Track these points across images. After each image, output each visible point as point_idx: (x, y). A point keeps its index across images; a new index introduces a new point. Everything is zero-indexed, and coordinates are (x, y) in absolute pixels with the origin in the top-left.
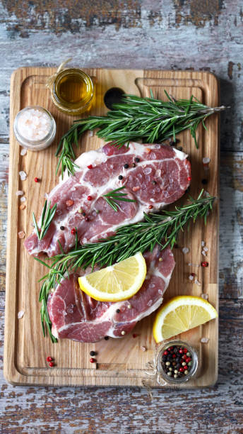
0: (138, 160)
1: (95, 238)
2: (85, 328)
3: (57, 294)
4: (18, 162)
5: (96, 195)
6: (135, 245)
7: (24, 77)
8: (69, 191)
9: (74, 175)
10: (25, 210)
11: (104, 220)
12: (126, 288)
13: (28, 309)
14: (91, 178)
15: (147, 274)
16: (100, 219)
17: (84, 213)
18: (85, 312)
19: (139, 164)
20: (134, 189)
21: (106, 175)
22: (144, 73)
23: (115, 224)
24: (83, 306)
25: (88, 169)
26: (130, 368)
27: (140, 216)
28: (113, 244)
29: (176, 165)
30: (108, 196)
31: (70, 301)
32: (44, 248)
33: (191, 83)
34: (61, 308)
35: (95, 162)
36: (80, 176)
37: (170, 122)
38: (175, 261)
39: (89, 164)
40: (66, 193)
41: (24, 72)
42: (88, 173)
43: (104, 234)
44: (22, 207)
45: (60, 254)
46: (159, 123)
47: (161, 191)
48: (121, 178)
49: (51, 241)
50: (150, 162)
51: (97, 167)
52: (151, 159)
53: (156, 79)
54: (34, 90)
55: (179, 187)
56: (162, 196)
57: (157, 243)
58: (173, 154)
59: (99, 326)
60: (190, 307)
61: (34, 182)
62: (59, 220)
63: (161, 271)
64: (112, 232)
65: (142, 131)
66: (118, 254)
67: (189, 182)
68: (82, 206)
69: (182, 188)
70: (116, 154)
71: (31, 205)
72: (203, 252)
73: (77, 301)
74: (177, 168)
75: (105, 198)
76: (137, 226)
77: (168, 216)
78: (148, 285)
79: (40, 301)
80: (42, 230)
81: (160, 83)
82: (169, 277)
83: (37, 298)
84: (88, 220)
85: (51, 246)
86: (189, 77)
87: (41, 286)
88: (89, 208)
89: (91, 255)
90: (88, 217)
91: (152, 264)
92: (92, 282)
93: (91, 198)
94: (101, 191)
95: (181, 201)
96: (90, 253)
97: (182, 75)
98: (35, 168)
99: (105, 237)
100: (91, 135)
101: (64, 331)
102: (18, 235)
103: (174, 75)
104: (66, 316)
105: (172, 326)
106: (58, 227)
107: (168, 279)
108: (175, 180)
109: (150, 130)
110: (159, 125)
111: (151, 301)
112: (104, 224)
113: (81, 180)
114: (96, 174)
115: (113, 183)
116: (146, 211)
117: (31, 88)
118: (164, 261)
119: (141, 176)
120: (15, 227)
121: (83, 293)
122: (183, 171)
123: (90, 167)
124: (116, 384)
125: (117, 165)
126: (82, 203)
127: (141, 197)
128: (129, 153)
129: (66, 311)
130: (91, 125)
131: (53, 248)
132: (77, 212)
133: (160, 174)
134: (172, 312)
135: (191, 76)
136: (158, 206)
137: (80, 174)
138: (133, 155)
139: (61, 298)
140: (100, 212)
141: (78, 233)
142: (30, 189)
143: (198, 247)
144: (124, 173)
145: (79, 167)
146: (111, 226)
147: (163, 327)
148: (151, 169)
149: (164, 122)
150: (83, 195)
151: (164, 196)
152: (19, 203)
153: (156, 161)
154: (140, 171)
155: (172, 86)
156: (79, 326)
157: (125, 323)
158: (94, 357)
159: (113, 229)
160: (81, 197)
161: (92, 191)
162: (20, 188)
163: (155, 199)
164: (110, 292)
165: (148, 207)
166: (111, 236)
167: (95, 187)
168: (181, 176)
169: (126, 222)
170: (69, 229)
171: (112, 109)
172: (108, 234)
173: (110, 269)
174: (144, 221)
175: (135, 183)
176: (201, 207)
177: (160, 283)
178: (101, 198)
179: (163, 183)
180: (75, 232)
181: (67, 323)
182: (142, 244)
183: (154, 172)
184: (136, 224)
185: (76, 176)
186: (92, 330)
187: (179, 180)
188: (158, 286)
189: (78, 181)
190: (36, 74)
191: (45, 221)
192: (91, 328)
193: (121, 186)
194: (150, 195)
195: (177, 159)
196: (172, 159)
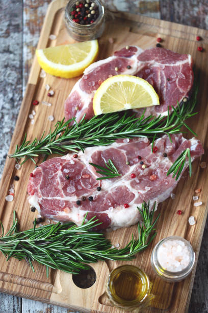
0: (79, 204)
2: (163, 59)
8: (152, 187)
9: (143, 201)
14: (128, 195)
16: (126, 157)
17: (142, 164)
18: (159, 75)
20: (87, 177)
22: (50, 297)
23: (113, 149)
24: (160, 80)
25: (130, 204)
28: (118, 132)
29: (41, 191)
33: (6, 277)
34: (181, 80)
39: (128, 209)
40: (155, 187)
42: (130, 201)
43: (126, 142)
47: (62, 170)
48: (99, 189)
50: (66, 198)
52: (65, 201)
53: (39, 289)
55: (43, 171)
56: (63, 165)
58: (42, 202)
64: (118, 142)
69: (40, 169)
74: (41, 188)
81: (36, 284)
86: (6, 283)
96: (143, 128)
97: (12, 287)
98: (178, 225)
99: (126, 140)
103: (21, 289)
108: (46, 177)
112: (124, 152)
113: (137, 195)
123: (127, 206)
127: (83, 168)
128: (85, 212)
132: (147, 166)
133: (59, 185)
135: (3, 284)
136: (68, 157)
137: (137, 202)
138: (81, 209)
145: (137, 208)
146: (118, 148)
148: (68, 191)
151: (61, 164)
153: (60, 198)
155: (25, 278)
156: (167, 63)
159: (115, 145)
163: (69, 163)
167: (125, 186)
172: (122, 142)
179: (58, 176)
183: (65, 188)
186: (156, 56)
189: (141, 195)
192: (157, 58)
195: (38, 197)
196: (45, 198)
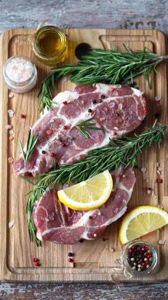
0: (104, 97)
1: (70, 160)
2: (64, 232)
3: (40, 205)
4: (7, 103)
5: (71, 125)
6: (103, 165)
7: (11, 36)
8: (48, 123)
9: (53, 110)
10: (13, 141)
11: (78, 146)
12: (96, 198)
13: (17, 220)
14: (66, 112)
15: (113, 187)
16: (74, 144)
17: (61, 139)
18: (63, 219)
19: (105, 100)
20: (101, 119)
21: (78, 109)
22: (107, 32)
23: (86, 148)
24: (62, 214)
25: (63, 105)
26: (101, 266)
27: (106, 142)
28: (85, 165)
29: (135, 101)
30: (80, 126)
31: (51, 211)
32: (29, 168)
33: (144, 39)
34: (44, 216)
35: (69, 99)
36: (57, 111)
37: (128, 68)
38: (136, 177)
39: (64, 101)
40: (46, 124)
41: (11, 33)
42: (63, 107)
43: (77, 157)
44: (11, 138)
45: (42, 173)
46: (120, 68)
47: (123, 121)
48: (90, 111)
49: (35, 163)
50: (114, 98)
52: (114, 96)
53: (116, 36)
54: (18, 46)
55: (137, 117)
56: (123, 125)
57: (121, 163)
58: (132, 92)
59: (75, 230)
60: (149, 214)
61: (20, 118)
62: (41, 146)
63: (125, 185)
64: (84, 155)
65: (106, 76)
66: (90, 172)
67: (145, 113)
68: (60, 134)
69: (140, 118)
70: (86, 92)
71: (18, 136)
72: (158, 171)
73: (56, 210)
74: (135, 103)
75: (78, 127)
76: (104, 149)
77: (129, 141)
78: (114, 196)
79: (27, 212)
80: (28, 154)
81: (119, 39)
82: (131, 190)
83: (24, 210)
84: (65, 146)
85: (35, 167)
86: (142, 34)
87: (27, 201)
88: (65, 136)
89: (67, 174)
90: (65, 143)
91: (117, 180)
92: (68, 195)
93: (66, 128)
94: (74, 122)
95: (139, 130)
96: (66, 172)
97: (137, 32)
98: (21, 107)
100: (65, 80)
101: (47, 234)
102: (8, 160)
103: (130, 32)
104: (48, 222)
105: (134, 230)
106: (40, 152)
107: (130, 191)
108: (133, 112)
109: (113, 75)
110: (120, 70)
111: (117, 209)
112: (77, 148)
113: (58, 114)
114: (70, 108)
115: (84, 116)
116: (111, 138)
117: (17, 45)
118: (127, 177)
119: (106, 109)
120: (5, 154)
121: (62, 204)
122: (140, 104)
123: (65, 103)
124: (90, 280)
125: (87, 102)
126: (60, 131)
127: (107, 126)
128: (96, 91)
129: (48, 218)
130: (65, 71)
131: (37, 169)
132: (56, 139)
133: (121, 107)
134: (134, 219)
135: (144, 33)
136: (121, 133)
137: (57, 109)
138: (99, 93)
139: (44, 208)
140: (74, 139)
141: (57, 156)
142: (17, 124)
143: (154, 167)
144: (93, 107)
145: (56, 103)
146: (83, 150)
147: (127, 231)
148: (114, 104)
149: (123, 67)
150: (60, 126)
151: (125, 125)
152: (9, 135)
153: (118, 97)
154: (105, 105)
155: (129, 41)
156: (59, 230)
157: (97, 227)
158: (71, 258)
159: (85, 152)
160: (58, 127)
161: (67, 122)
162: (9, 123)
163: (118, 127)
164: (83, 202)
165: (112, 134)
166: (83, 158)
167: (70, 118)
168: (139, 109)
169: (95, 147)
170: (49, 152)
171: (81, 60)
172: (81, 156)
173: (83, 183)
174: (110, 145)
175: (101, 115)
176: (155, 134)
177: (124, 195)
178: (75, 128)
179: (124, 115)
180: (54, 155)
181: (49, 228)
182: (109, 163)
183: (116, 106)
184: (104, 148)
185: (54, 110)
186: (70, 234)
187: (137, 112)
188: (122, 197)
189: (55, 115)
190: (20, 33)
191: (29, 147)
192: (68, 232)
193: (90, 117)
194: (114, 125)
195: (135, 96)
196: (131, 96)
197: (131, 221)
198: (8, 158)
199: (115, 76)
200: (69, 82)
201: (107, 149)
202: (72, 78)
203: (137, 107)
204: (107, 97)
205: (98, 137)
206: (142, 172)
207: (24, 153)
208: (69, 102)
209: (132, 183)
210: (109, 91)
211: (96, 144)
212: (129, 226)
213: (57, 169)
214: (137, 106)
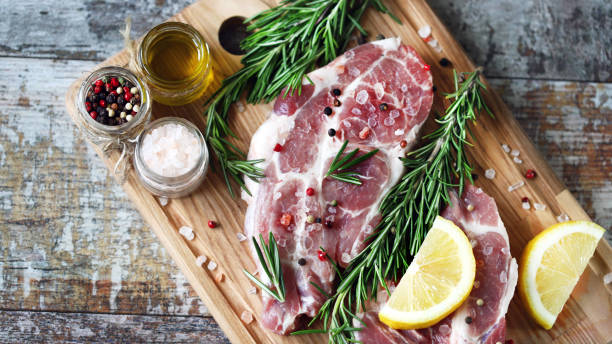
0: (337, 92)
1: (357, 243)
4: (166, 220)
5: (315, 180)
6: (421, 213)
8: (274, 204)
9: (264, 176)
10: (228, 280)
11: (353, 209)
12: (456, 279)
14: (291, 162)
15: (469, 239)
16: (345, 211)
17: (316, 219)
19: (342, 99)
20: (362, 134)
21: (309, 143)
23: (371, 202)
25: (277, 154)
27: (397, 168)
28: (389, 233)
29: (395, 62)
30: (335, 172)
32: (296, 309)
35: (280, 136)
36: (274, 171)
37: (339, 10)
38: (491, 196)
39: (273, 146)
40: (271, 210)
42: (281, 159)
43: (366, 229)
44: (218, 277)
45: (324, 301)
46: (325, 24)
47: (401, 111)
48: (332, 133)
49: (299, 293)
50: (358, 82)
51: (287, 142)
52: (354, 78)
55: (420, 89)
56: (406, 118)
57: (448, 189)
58: (379, 53)
60: (558, 245)
61: (211, 231)
62: (290, 255)
63: (483, 221)
64: (375, 218)
65: (310, 52)
66: (407, 242)
67: (428, 72)
68: (308, 210)
69: (426, 87)
70: (300, 105)
72: (515, 159)
74: (399, 65)
75: (334, 176)
76: (404, 183)
77: (437, 138)
78: (482, 254)
80: (277, 285)
82: (500, 223)
84: (330, 226)
85: (304, 299)
88: (319, 208)
89: (369, 273)
90: (327, 220)
91: (462, 221)
92: (401, 306)
93: (311, 192)
94: (316, 173)
95: (438, 108)
96: (366, 270)
99: (370, 231)
100: (241, 108)
102: (242, 321)
105: (553, 290)
106: (296, 265)
107: (500, 229)
108: (408, 84)
109: (321, 43)
110: (328, 26)
111: (502, 273)
112: (355, 214)
113: (280, 176)
114: (292, 151)
115: (328, 149)
116: (402, 155)
118: (476, 208)
119: (359, 111)
120: (229, 312)
121: (400, 331)
122: (410, 64)
123: (278, 148)
125: (315, 119)
126: (304, 206)
127: (379, 139)
128: (317, 90)
130: (232, 93)
131: (309, 301)
132: (307, 224)
133: (381, 89)
134: (539, 270)
136: (411, 137)
137: (271, 168)
138: (325, 90)
140: (338, 204)
141: (331, 256)
142: (212, 244)
143: (505, 158)
144: (333, 123)
145: (263, 160)
146: (367, 212)
147: (542, 299)
148: (365, 92)
149: (330, 17)
150: (297, 194)
151: (410, 117)
152: (210, 275)
153: (364, 76)
154: (352, 104)
157: (491, 330)
159: (374, 211)
160: (296, 200)
161: (307, 183)
162: (196, 253)
163: (401, 128)
164: (437, 300)
165: (399, 147)
166: (378, 224)
167: (306, 171)
168: (412, 72)
169: (385, 190)
170: (311, 257)
171: (244, 52)
172: (371, 224)
173: (412, 270)
174: (408, 170)
175: (357, 127)
176: (470, 95)
177: (492, 237)
178: (326, 181)
179: (396, 99)
180: (325, 257)
182: (430, 204)
183: (372, 95)
184: (400, 181)
187: (414, 80)
188: (497, 250)
189: (276, 181)
191: (271, 269)
193: (340, 144)
194: (391, 129)
195: (390, 53)
196: (382, 58)
197: (537, 277)
198: (239, 317)
199: (326, 42)
200: (250, 107)
201: (407, 181)
202: (252, 97)
203: (408, 72)
204: (344, 88)
205: (378, 169)
206: (491, 181)
207: (268, 287)
208: (284, 141)
209: (492, 211)
210: (340, 75)
211: (382, 186)
212: (540, 290)
213: (345, 277)
214: (405, 69)
